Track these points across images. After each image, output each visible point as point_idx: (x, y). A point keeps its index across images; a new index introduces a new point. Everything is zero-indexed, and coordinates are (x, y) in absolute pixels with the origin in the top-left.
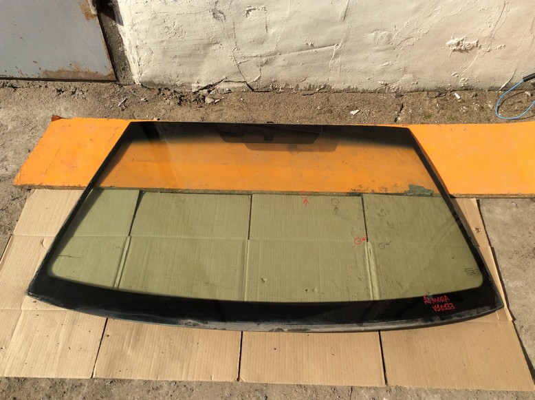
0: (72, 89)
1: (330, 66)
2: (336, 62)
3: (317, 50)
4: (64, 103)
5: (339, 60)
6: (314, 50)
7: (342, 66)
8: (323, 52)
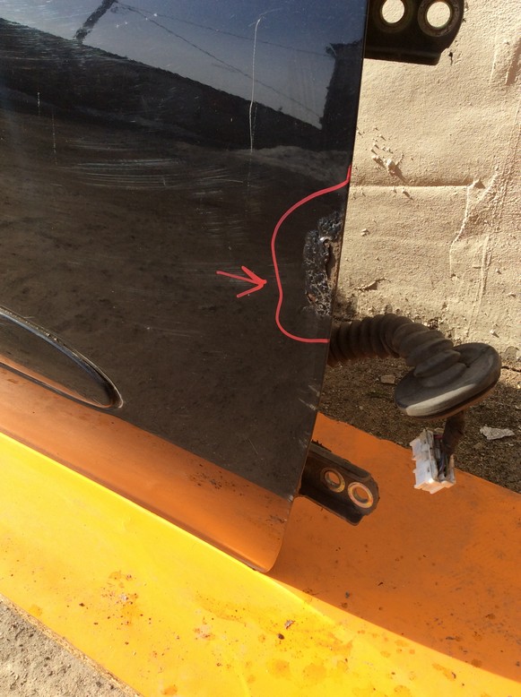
1: (451, 261)
2: (473, 251)
3: (409, 189)
5: (481, 244)
6: (401, 189)
7: (493, 270)
8: (430, 203)
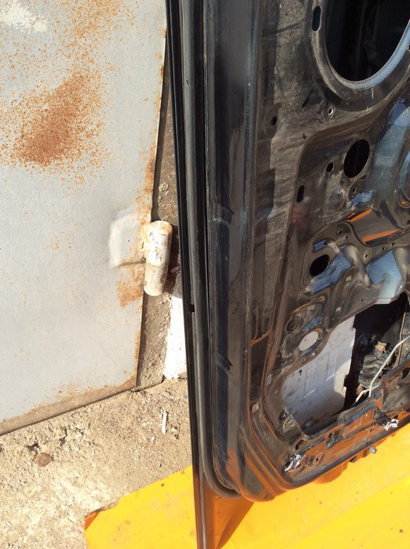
0: (58, 434)
4: (61, 471)
